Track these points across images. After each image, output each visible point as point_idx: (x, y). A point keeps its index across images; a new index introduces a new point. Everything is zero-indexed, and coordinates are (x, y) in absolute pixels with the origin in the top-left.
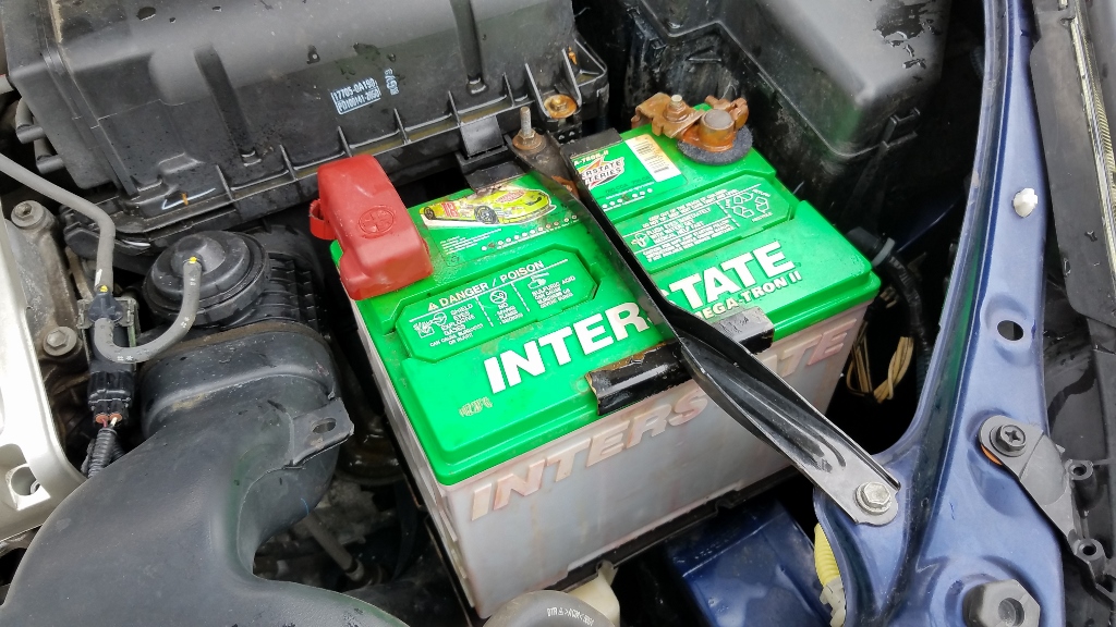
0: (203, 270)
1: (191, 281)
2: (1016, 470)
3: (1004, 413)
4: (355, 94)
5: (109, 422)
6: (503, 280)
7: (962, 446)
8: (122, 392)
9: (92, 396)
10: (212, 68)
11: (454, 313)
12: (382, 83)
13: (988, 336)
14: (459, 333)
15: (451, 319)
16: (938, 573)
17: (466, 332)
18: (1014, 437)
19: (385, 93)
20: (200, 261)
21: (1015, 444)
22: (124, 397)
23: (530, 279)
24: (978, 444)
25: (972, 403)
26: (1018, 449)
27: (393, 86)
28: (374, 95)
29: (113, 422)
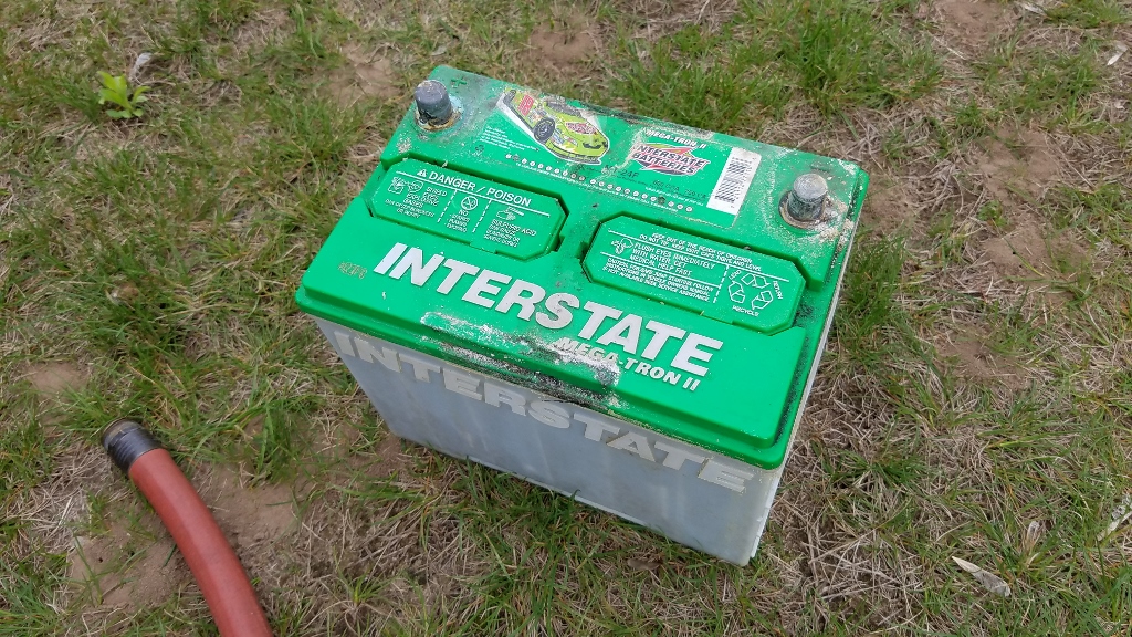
6: (489, 192)
11: (429, 189)
14: (412, 206)
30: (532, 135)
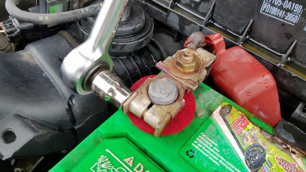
19: (301, 25)
28: (293, 19)
30: (243, 158)
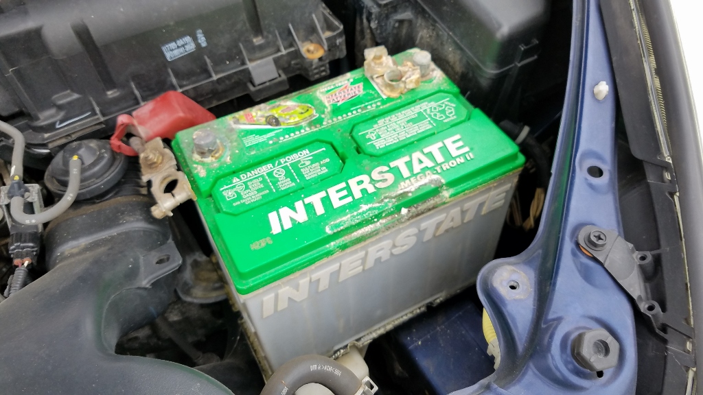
0: (83, 163)
1: (75, 172)
2: (601, 259)
3: (593, 224)
4: (178, 47)
5: (23, 264)
6: (283, 162)
7: (568, 246)
8: (31, 244)
9: (12, 248)
10: (83, 34)
11: (249, 183)
12: (195, 39)
13: (581, 176)
14: (252, 196)
15: (247, 187)
16: (556, 328)
17: (257, 196)
18: (599, 238)
19: (198, 45)
20: (80, 158)
21: (600, 242)
22: (33, 247)
23: (299, 161)
24: (577, 244)
25: (573, 219)
26: (603, 245)
27: (203, 41)
28: (191, 47)
29: (26, 264)
